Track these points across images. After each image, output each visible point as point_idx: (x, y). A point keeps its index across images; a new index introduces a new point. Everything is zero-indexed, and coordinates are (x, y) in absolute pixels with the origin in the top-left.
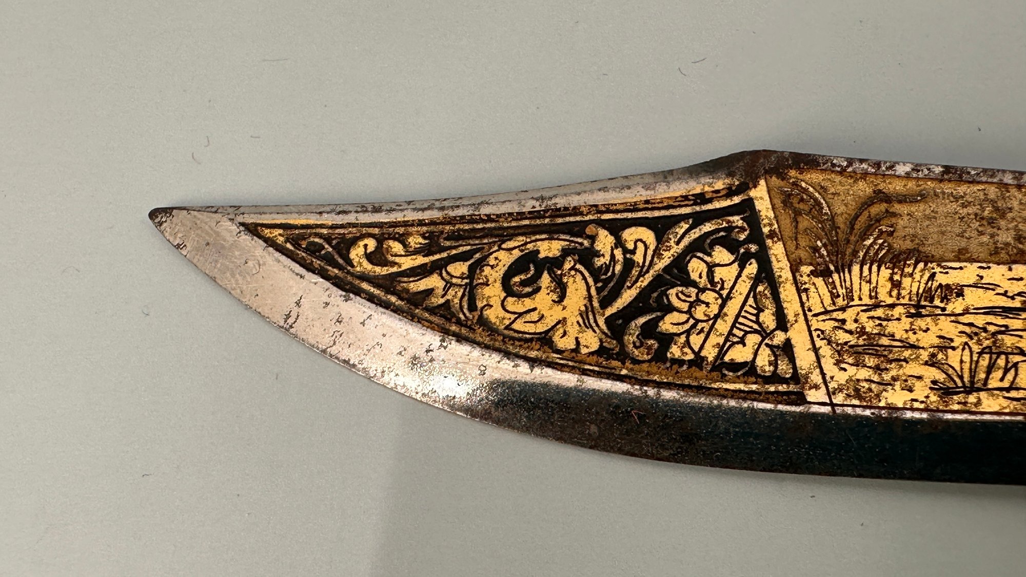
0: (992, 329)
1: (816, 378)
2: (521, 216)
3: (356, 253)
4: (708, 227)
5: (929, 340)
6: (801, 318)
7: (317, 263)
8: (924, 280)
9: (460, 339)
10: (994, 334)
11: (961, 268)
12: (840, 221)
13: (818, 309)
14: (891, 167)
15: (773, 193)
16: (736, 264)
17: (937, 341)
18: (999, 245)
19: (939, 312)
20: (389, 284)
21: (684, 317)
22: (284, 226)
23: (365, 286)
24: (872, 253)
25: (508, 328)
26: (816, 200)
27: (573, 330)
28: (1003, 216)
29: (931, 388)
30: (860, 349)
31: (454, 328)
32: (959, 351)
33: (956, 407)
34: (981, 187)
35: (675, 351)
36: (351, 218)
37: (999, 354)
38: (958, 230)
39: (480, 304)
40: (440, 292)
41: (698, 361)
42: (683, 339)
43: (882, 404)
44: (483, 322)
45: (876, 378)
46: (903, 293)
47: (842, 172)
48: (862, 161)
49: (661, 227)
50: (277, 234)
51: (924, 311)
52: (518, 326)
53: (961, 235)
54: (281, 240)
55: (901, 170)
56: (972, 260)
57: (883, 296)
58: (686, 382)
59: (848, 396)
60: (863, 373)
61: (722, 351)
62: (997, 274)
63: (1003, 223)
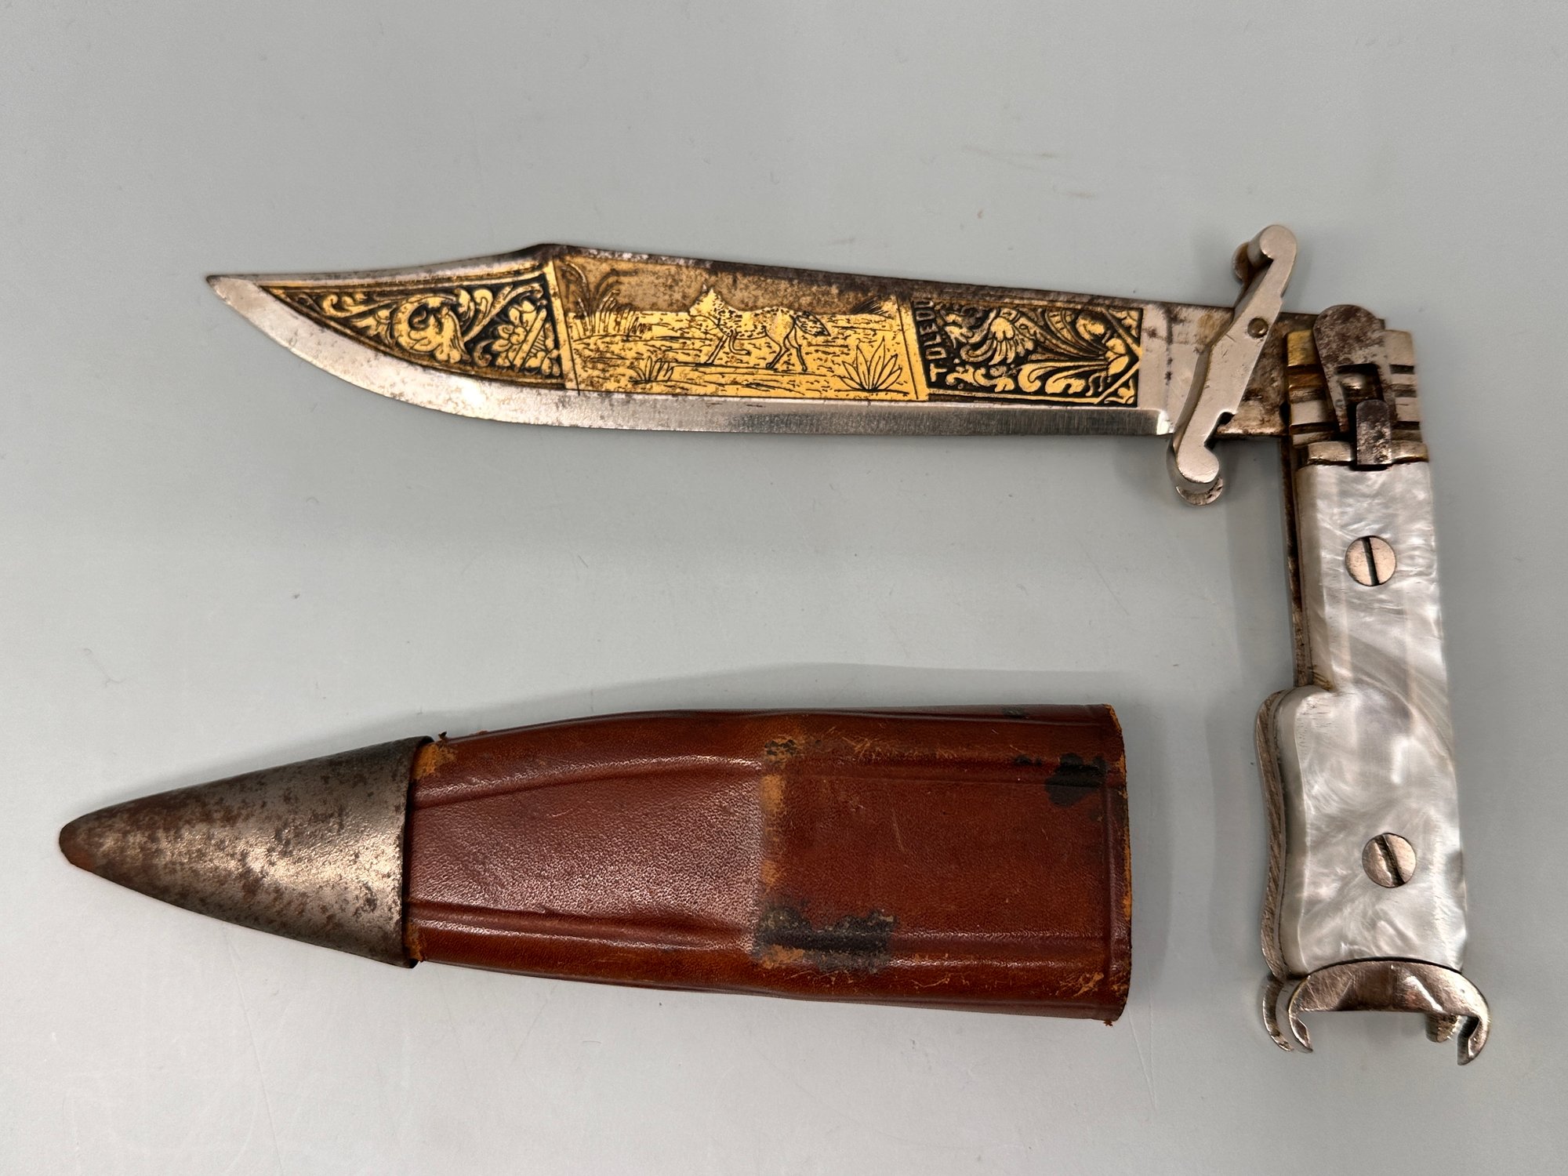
0: (663, 348)
1: (572, 376)
2: (419, 282)
3: (326, 304)
4: (520, 290)
5: (631, 355)
6: (567, 343)
7: (305, 310)
8: (632, 322)
9: (385, 353)
10: (664, 351)
11: (652, 314)
12: (592, 287)
13: (576, 337)
14: (621, 255)
15: (557, 270)
16: (535, 312)
17: (636, 355)
18: (674, 301)
19: (638, 339)
20: (345, 322)
21: (506, 342)
22: (284, 288)
23: (332, 324)
24: (607, 305)
25: (412, 348)
26: (579, 274)
27: (446, 349)
28: (677, 284)
29: (629, 381)
30: (596, 360)
31: (382, 348)
32: (645, 360)
33: (640, 391)
34: (666, 267)
35: (500, 361)
36: (322, 283)
37: (665, 362)
38: (652, 292)
39: (396, 334)
40: (374, 327)
41: (512, 367)
42: (504, 355)
43: (603, 389)
44: (398, 345)
45: (602, 375)
46: (621, 328)
47: (595, 257)
48: (605, 251)
49: (495, 290)
50: (279, 292)
51: (630, 339)
52: (417, 347)
53: (654, 295)
54: (283, 296)
55: (626, 256)
56: (658, 310)
57: (611, 331)
58: (505, 378)
59: (587, 385)
60: (596, 373)
61: (525, 361)
62: (670, 317)
63: (676, 288)
